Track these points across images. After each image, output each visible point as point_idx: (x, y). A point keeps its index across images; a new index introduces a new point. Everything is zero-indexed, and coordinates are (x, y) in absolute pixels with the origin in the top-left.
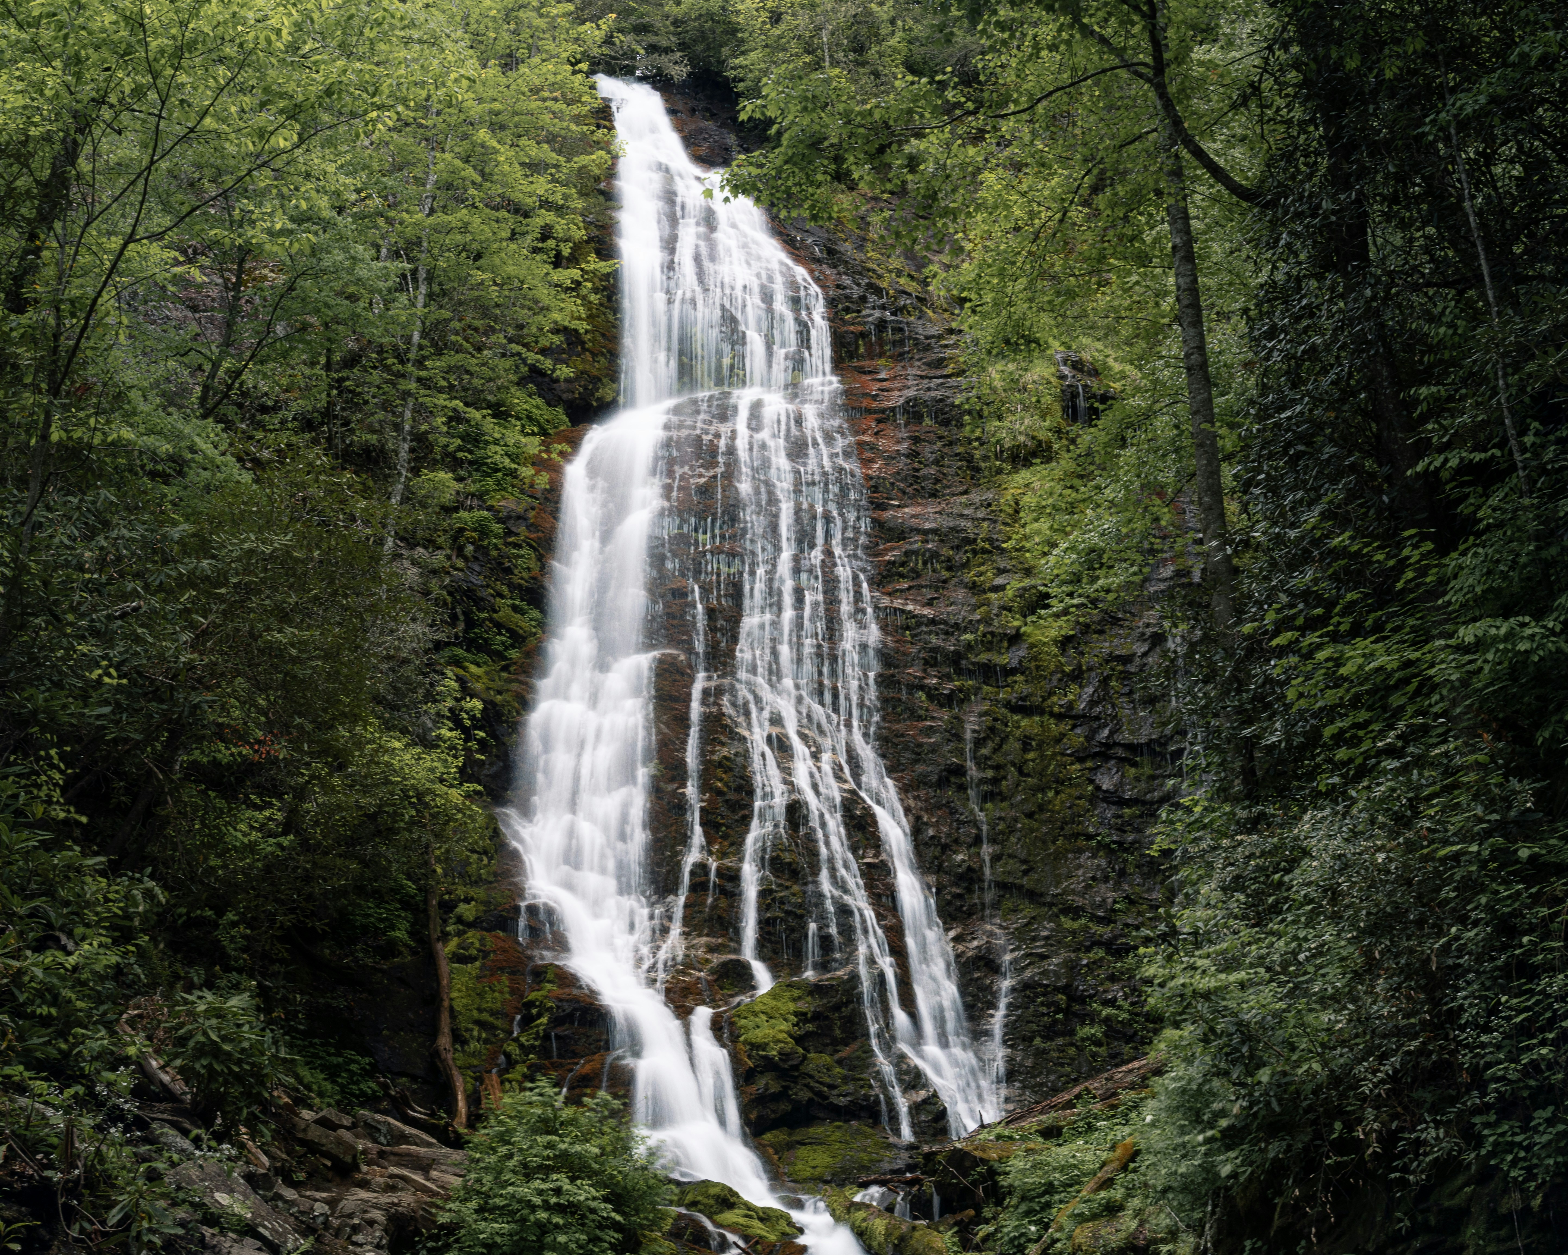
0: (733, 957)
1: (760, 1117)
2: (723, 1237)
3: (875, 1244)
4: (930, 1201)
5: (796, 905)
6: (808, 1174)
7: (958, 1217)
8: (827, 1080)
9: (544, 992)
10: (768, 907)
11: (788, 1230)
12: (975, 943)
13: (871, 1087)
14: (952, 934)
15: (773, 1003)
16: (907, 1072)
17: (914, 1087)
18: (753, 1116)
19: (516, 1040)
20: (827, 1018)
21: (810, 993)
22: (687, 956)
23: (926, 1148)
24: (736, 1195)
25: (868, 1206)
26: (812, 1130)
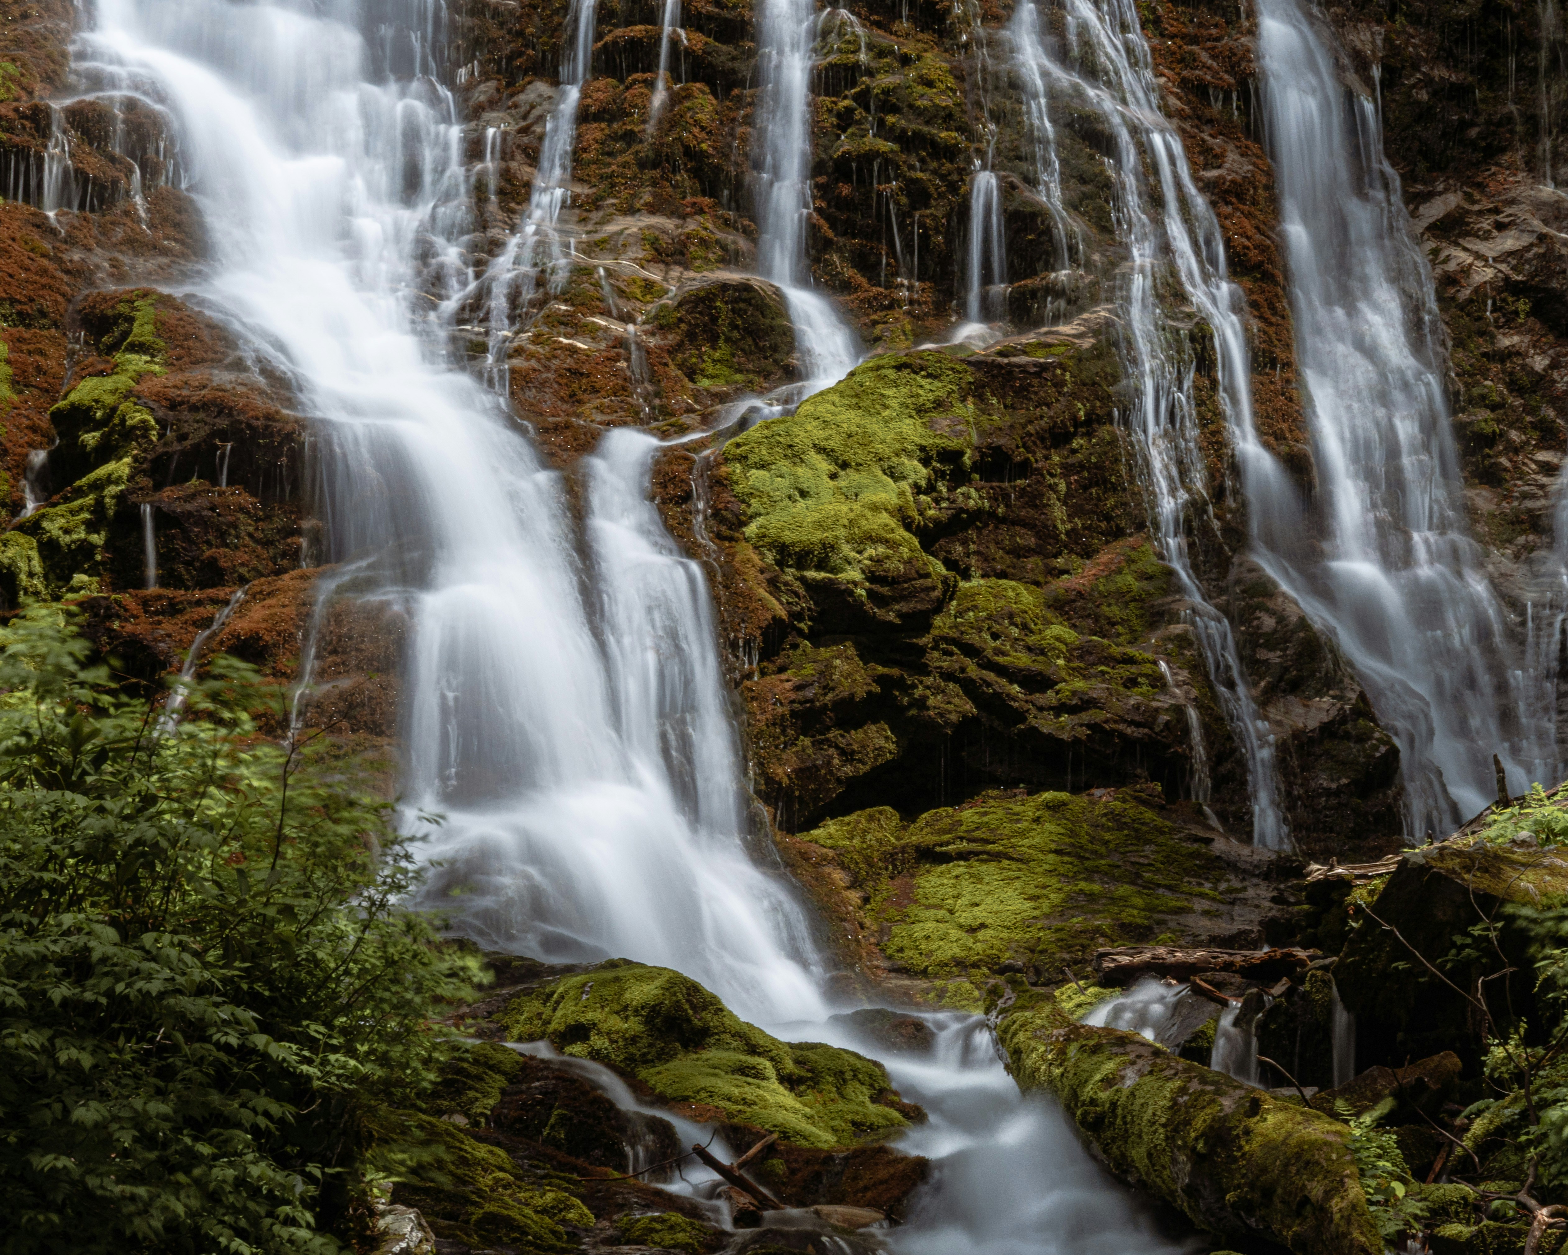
0: (733, 276)
1: (805, 773)
2: (664, 1131)
3: (1138, 1154)
4: (1325, 1029)
5: (933, 115)
6: (951, 950)
7: (1408, 1075)
8: (1022, 660)
9: (122, 381)
10: (845, 120)
11: (874, 1111)
12: (1510, 242)
13: (1158, 682)
14: (1435, 210)
15: (850, 419)
16: (1273, 641)
17: (1295, 687)
18: (783, 771)
19: (33, 528)
20: (1024, 469)
21: (976, 391)
22: (581, 272)
23: (1316, 870)
24: (712, 1004)
25: (1122, 1041)
26: (968, 815)
